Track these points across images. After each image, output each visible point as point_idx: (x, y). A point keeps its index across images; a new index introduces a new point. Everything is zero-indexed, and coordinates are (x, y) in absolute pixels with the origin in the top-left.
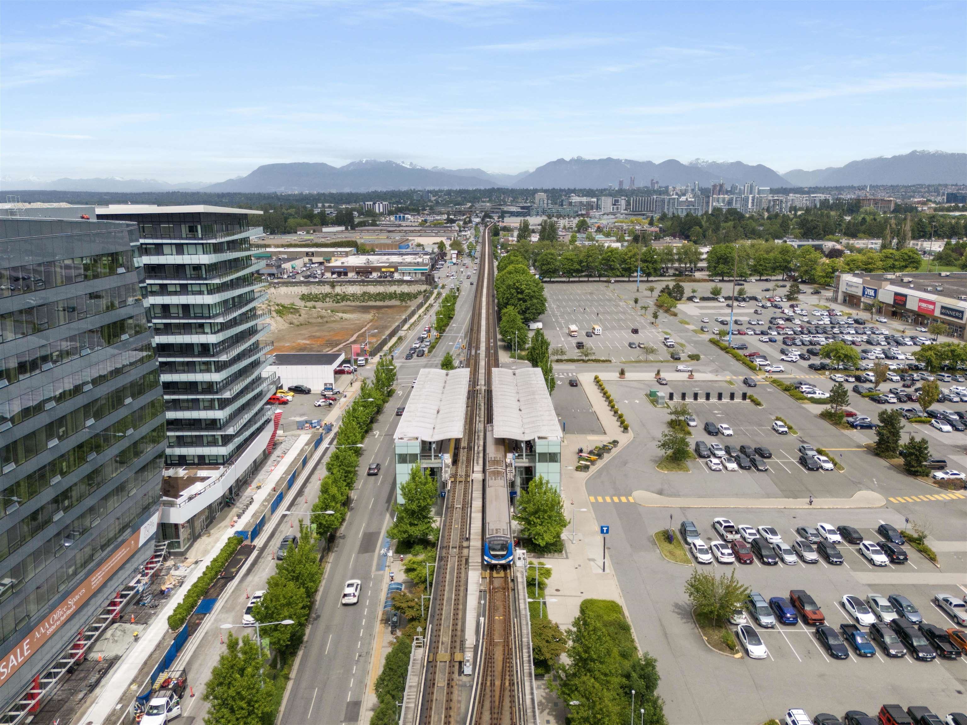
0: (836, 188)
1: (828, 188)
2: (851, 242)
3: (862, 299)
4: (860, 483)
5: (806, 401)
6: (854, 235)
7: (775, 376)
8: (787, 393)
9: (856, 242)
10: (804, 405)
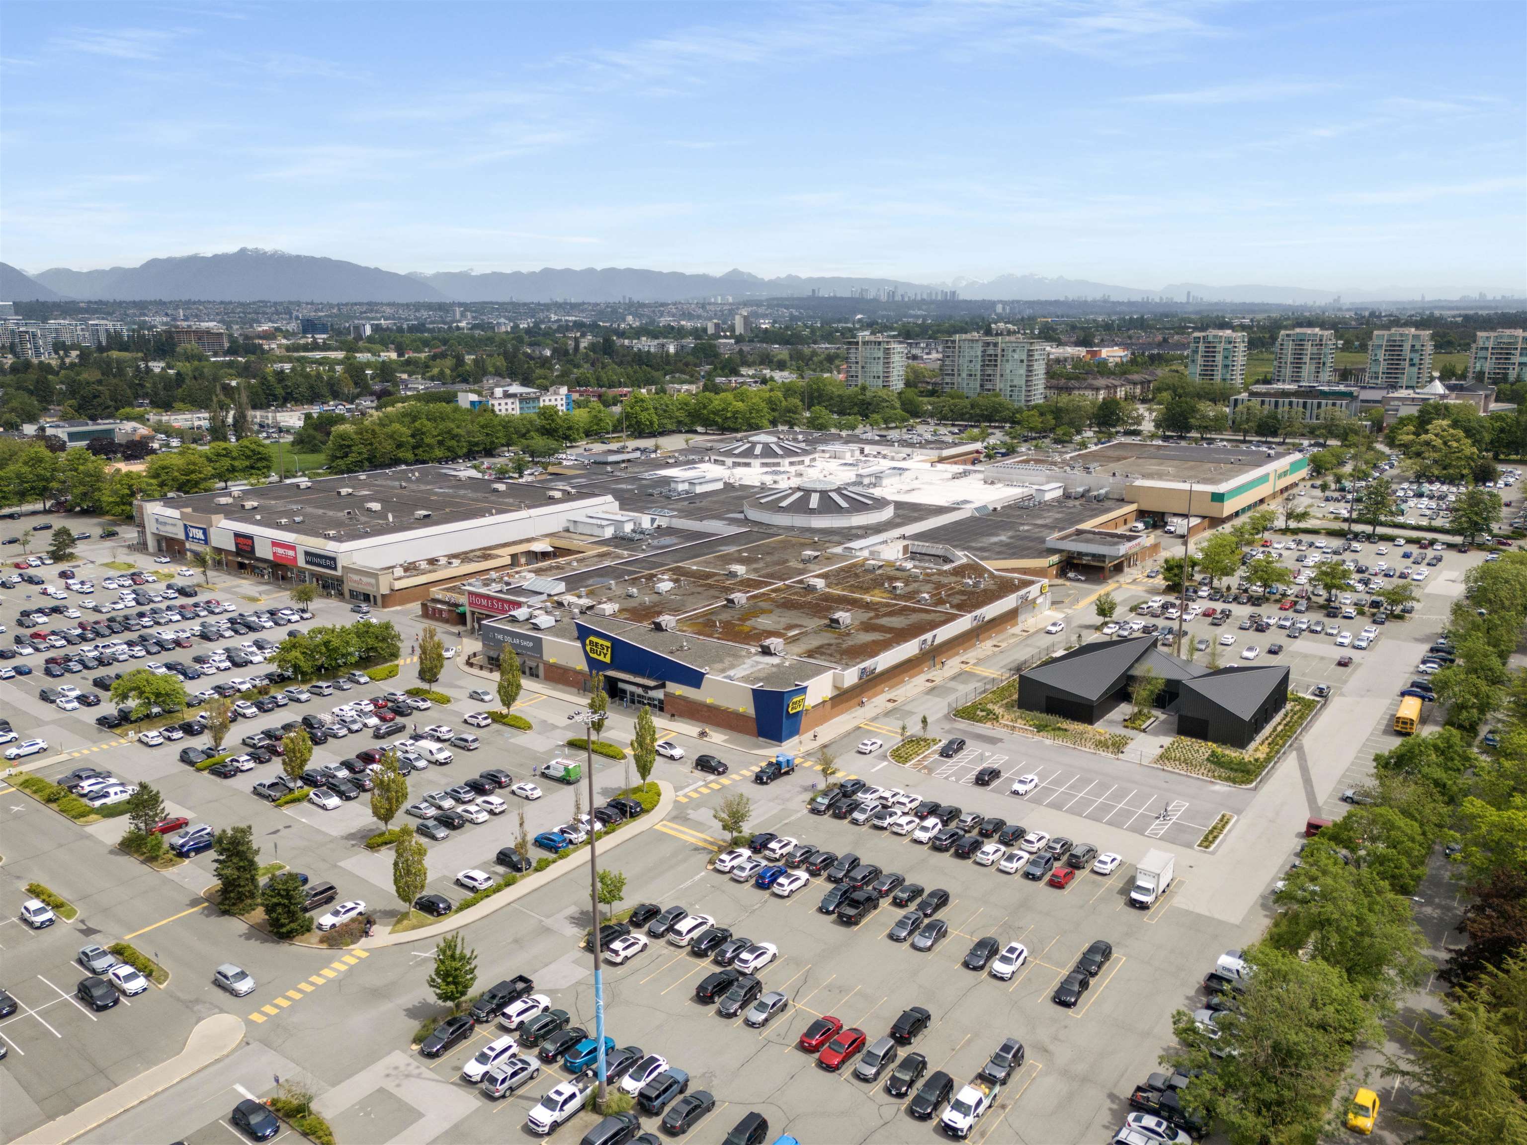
0: (135, 304)
1: (121, 303)
2: (165, 418)
3: (188, 545)
4: (197, 1001)
5: (93, 817)
6: (167, 406)
7: (28, 768)
8: (54, 806)
9: (173, 417)
10: (89, 829)
